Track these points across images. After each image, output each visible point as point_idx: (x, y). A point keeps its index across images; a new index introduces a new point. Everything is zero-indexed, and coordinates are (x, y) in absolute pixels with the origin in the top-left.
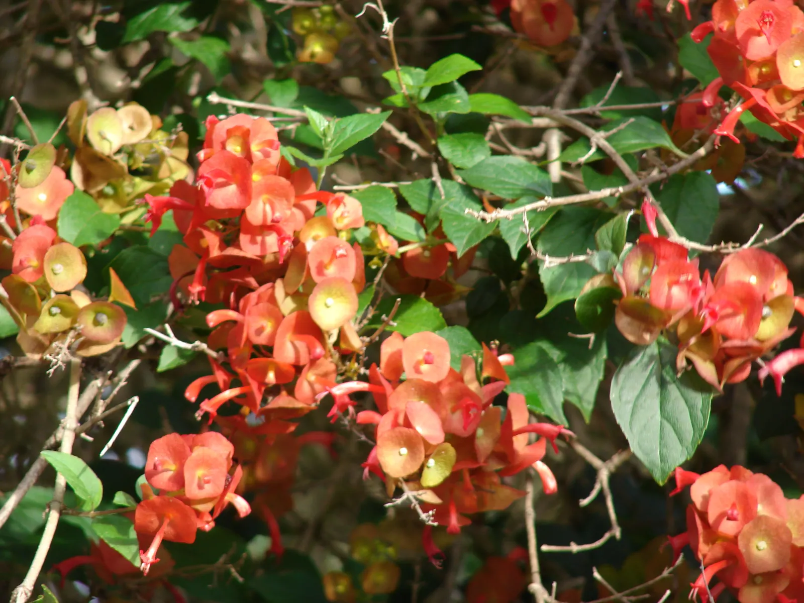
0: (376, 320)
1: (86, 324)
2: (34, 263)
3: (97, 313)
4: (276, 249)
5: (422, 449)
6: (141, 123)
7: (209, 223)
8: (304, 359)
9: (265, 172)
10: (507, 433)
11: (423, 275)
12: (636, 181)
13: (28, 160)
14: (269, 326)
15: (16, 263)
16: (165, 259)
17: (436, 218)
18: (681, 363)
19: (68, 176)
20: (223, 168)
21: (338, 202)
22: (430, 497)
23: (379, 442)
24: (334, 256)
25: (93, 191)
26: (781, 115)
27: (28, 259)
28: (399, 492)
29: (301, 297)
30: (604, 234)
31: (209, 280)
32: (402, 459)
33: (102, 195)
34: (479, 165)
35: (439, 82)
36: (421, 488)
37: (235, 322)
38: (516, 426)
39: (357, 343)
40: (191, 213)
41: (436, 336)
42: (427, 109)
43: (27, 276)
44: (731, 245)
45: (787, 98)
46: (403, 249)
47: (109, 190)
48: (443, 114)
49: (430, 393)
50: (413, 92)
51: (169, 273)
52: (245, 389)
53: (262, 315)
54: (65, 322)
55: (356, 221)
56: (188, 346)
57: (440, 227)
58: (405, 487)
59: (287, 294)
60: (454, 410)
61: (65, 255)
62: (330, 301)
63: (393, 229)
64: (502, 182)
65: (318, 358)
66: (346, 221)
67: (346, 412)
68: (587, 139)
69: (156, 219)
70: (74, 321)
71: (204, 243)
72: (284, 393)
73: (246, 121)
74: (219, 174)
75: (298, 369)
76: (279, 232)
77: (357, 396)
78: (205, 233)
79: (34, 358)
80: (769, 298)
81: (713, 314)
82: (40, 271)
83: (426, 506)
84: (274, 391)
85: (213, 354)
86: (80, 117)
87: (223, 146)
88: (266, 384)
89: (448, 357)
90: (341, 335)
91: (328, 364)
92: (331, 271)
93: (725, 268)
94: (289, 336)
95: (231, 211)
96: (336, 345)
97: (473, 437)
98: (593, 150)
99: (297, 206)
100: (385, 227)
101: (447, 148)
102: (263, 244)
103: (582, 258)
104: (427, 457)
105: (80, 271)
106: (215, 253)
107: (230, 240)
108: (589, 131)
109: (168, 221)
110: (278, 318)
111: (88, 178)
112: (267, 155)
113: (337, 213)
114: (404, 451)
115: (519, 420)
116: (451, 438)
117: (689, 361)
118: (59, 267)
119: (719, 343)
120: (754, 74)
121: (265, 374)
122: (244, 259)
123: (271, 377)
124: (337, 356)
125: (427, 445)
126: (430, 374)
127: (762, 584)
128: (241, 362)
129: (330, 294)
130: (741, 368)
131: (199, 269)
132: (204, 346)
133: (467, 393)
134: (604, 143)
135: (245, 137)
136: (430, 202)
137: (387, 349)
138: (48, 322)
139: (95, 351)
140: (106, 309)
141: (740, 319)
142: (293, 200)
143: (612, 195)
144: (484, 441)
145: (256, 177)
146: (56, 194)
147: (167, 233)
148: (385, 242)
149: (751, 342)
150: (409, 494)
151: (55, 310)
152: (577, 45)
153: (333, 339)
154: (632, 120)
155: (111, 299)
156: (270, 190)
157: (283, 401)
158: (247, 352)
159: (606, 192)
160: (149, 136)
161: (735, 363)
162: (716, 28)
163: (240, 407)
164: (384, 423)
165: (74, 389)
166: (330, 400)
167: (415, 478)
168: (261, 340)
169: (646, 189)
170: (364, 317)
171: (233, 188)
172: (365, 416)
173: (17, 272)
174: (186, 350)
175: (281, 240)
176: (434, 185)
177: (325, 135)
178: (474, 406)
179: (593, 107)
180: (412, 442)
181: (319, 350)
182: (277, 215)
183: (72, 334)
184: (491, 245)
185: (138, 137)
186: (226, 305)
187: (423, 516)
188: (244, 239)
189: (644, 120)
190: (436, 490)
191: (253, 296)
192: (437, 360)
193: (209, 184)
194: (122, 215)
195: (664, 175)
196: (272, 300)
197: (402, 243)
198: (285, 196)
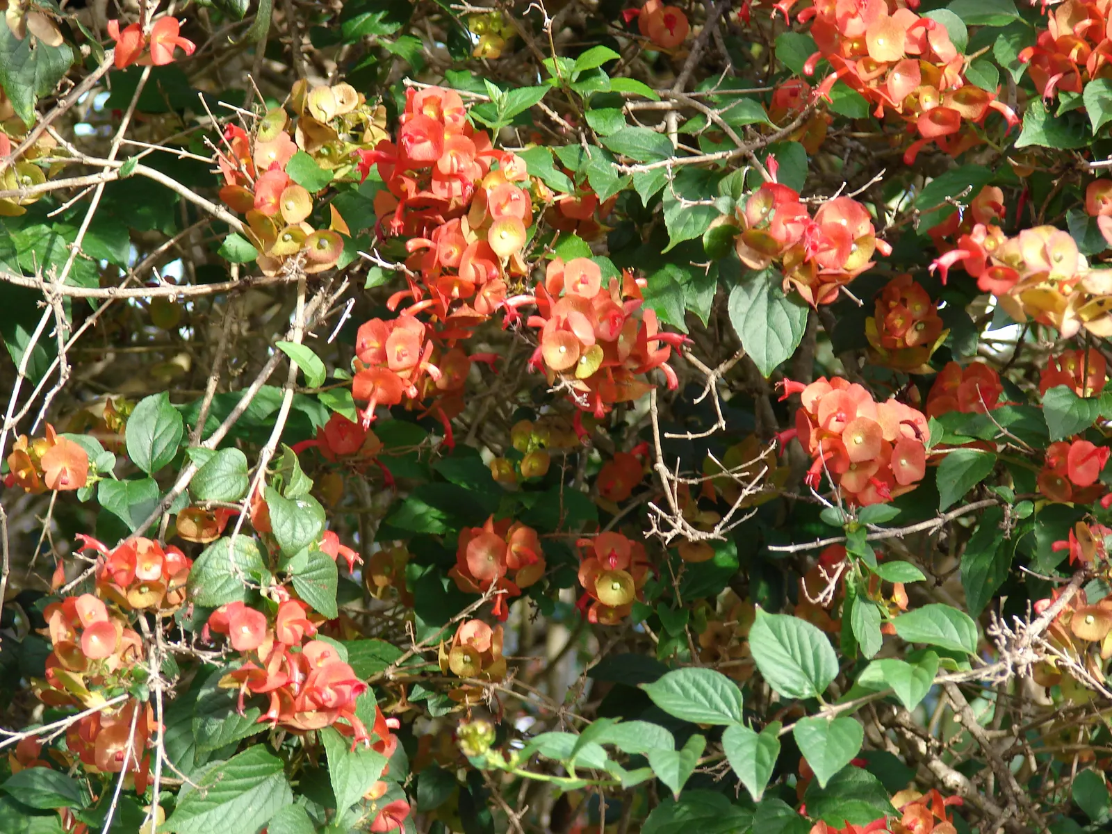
0: (537, 251)
1: (312, 247)
2: (273, 200)
3: (321, 239)
4: (460, 193)
5: (578, 348)
6: (350, 98)
7: (407, 172)
8: (483, 279)
9: (453, 133)
10: (642, 339)
11: (575, 216)
12: (743, 147)
13: (266, 121)
14: (456, 252)
15: (257, 200)
16: (371, 202)
17: (584, 174)
18: (786, 285)
19: (293, 139)
20: (421, 128)
21: (509, 159)
22: (582, 386)
23: (544, 341)
24: (509, 199)
25: (312, 152)
26: (868, 82)
27: (267, 197)
28: (558, 382)
29: (483, 230)
30: (725, 184)
31: (405, 217)
32: (561, 356)
33: (319, 155)
34: (618, 133)
35: (587, 68)
36: (575, 378)
37: (427, 249)
38: (649, 335)
39: (523, 268)
40: (393, 166)
41: (589, 261)
42: (578, 89)
43: (266, 210)
44: (821, 197)
45: (872, 68)
46: (556, 198)
47: (324, 151)
48: (589, 93)
49: (585, 306)
50: (567, 75)
51: (374, 212)
52: (435, 301)
53: (450, 242)
54: (296, 246)
55: (522, 175)
56: (391, 266)
57: (586, 181)
58: (562, 378)
59: (471, 229)
60: (601, 320)
61: (297, 195)
62: (504, 233)
63: (550, 182)
64: (635, 148)
65: (494, 278)
66: (514, 174)
67: (514, 322)
68: (705, 116)
69: (365, 170)
70: (303, 246)
71: (403, 187)
72: (465, 305)
73: (440, 91)
74: (418, 133)
75: (478, 287)
76: (462, 180)
77: (523, 309)
78: (405, 179)
79: (270, 275)
80: (856, 237)
81: (814, 248)
82: (277, 206)
83: (580, 393)
84: (458, 303)
85: (412, 274)
86: (302, 93)
87: (421, 111)
88: (452, 298)
89: (599, 278)
90: (512, 261)
91: (500, 283)
92: (506, 210)
93: (822, 212)
94: (471, 260)
95: (426, 163)
96: (507, 269)
97: (616, 341)
98: (709, 123)
99: (476, 160)
100: (543, 181)
101: (591, 120)
102: (450, 189)
103: (708, 202)
104: (581, 355)
105: (307, 208)
106: (412, 195)
107: (424, 185)
108: (706, 109)
109: (374, 172)
110: (463, 246)
111: (308, 141)
112: (455, 119)
113: (507, 167)
114: (563, 349)
115: (652, 331)
116: (600, 341)
117: (792, 285)
118: (291, 204)
119: (815, 272)
120: (847, 48)
121: (451, 289)
122: (435, 200)
123: (456, 292)
124: (507, 278)
125: (582, 346)
126: (585, 292)
127: (856, 470)
128: (432, 280)
129: (504, 228)
130: (831, 292)
131: (399, 208)
132: (404, 267)
133: (612, 306)
134: (717, 118)
135: (438, 105)
136: (580, 162)
137: (551, 271)
138: (282, 246)
139: (318, 269)
140: (328, 236)
141: (833, 252)
142: (474, 155)
143: (723, 157)
144: (624, 346)
145: (447, 137)
146: (284, 152)
147: (372, 182)
148: (543, 191)
149: (841, 271)
150: (565, 382)
151: (287, 237)
152: (690, 47)
153: (505, 264)
154: (740, 100)
155: (331, 228)
156: (456, 146)
157: (465, 311)
158: (437, 272)
159: (719, 155)
160: (356, 108)
161: (828, 287)
162: (818, 12)
163: (430, 316)
164: (549, 327)
165: (301, 299)
166: (503, 311)
167: (571, 371)
168: (448, 263)
169: (752, 154)
170: (528, 248)
171: (428, 145)
172: (533, 320)
173: (259, 206)
174: (390, 270)
175: (464, 187)
176: (582, 149)
177: (499, 103)
178: (619, 316)
179: (707, 90)
180: (570, 343)
181: (495, 271)
182: (462, 166)
183: (301, 255)
184: (627, 196)
185: (349, 108)
186: (420, 235)
187: (578, 399)
188: (435, 185)
189: (748, 101)
190: (586, 381)
191: (444, 228)
192: (590, 281)
193: (411, 140)
194: (335, 171)
195: (764, 143)
196: (459, 231)
197: (558, 193)
198: (467, 151)
